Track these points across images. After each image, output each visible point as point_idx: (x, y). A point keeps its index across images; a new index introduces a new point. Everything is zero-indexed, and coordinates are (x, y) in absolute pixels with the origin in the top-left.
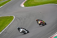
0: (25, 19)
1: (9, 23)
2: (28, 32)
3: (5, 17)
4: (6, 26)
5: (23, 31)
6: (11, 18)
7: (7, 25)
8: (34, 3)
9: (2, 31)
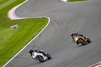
0: (68, 23)
1: (39, 30)
2: (49, 58)
3: (33, 20)
4: (34, 35)
5: (38, 56)
6: (44, 20)
7: (36, 33)
9: (27, 43)
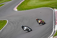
0: (18, 23)
2: (31, 30)
5: (27, 29)
8: (27, 7)
